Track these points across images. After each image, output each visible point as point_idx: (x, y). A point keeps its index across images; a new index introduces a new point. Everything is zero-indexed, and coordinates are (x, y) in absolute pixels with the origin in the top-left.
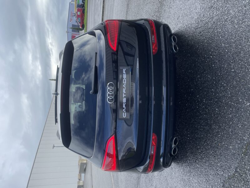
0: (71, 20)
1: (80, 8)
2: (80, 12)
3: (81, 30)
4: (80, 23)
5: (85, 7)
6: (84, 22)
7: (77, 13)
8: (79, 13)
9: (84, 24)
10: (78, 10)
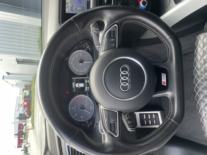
0: (18, 110)
1: (26, 99)
2: (27, 103)
3: (28, 118)
4: (27, 112)
5: (31, 97)
6: (31, 111)
7: (24, 103)
8: (25, 103)
9: (31, 112)
10: (25, 101)
